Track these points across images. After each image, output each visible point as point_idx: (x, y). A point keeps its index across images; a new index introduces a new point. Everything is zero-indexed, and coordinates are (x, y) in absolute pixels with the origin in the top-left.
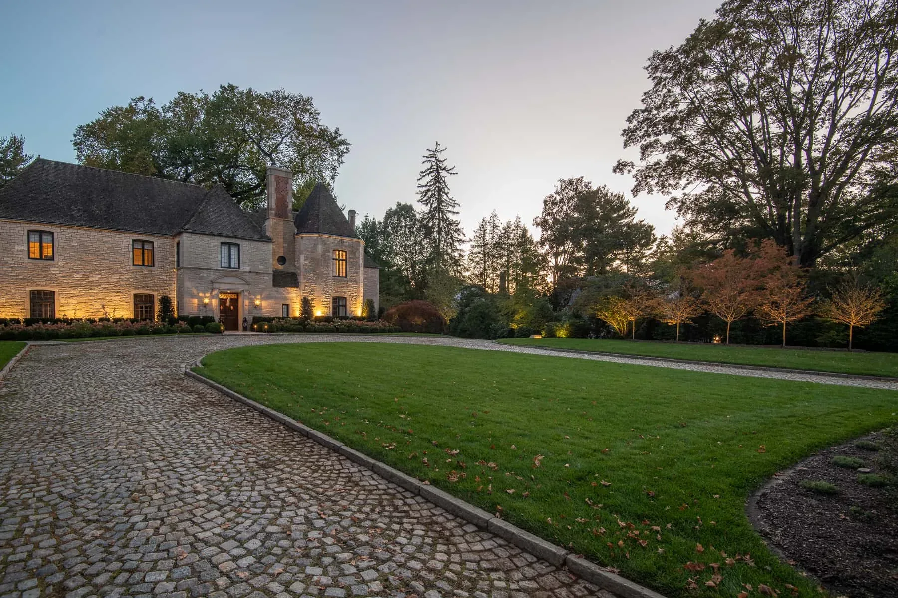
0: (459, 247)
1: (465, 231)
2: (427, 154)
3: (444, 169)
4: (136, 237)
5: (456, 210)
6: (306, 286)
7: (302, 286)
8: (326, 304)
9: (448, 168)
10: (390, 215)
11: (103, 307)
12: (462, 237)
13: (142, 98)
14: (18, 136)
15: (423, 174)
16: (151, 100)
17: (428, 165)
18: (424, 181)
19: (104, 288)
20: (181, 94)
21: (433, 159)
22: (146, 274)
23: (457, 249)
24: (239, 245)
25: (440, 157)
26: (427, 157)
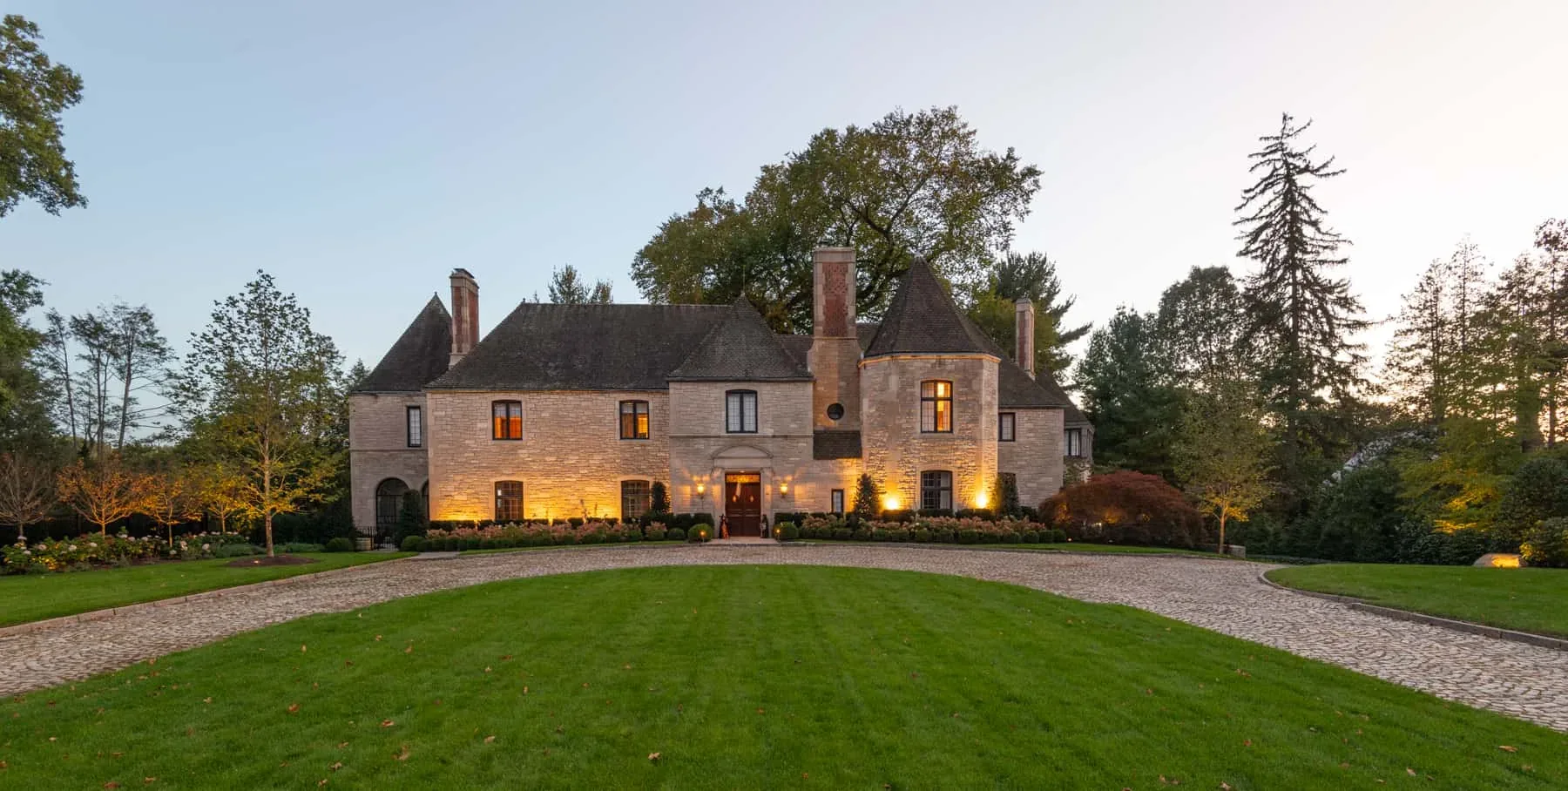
0: (1347, 340)
1: (1361, 301)
2: (1262, 147)
3: (1306, 169)
4: (624, 397)
5: (1338, 256)
6: (871, 454)
7: (865, 454)
8: (906, 486)
9: (1315, 164)
10: (1173, 297)
11: (582, 501)
12: (1358, 316)
13: (708, 191)
14: (604, 281)
15: (1250, 194)
16: (720, 191)
17: (1265, 171)
18: (1252, 209)
19: (583, 475)
20: (765, 169)
21: (1278, 155)
22: (637, 451)
23: (1342, 346)
24: (755, 393)
25: (1293, 145)
26: (1264, 155)
